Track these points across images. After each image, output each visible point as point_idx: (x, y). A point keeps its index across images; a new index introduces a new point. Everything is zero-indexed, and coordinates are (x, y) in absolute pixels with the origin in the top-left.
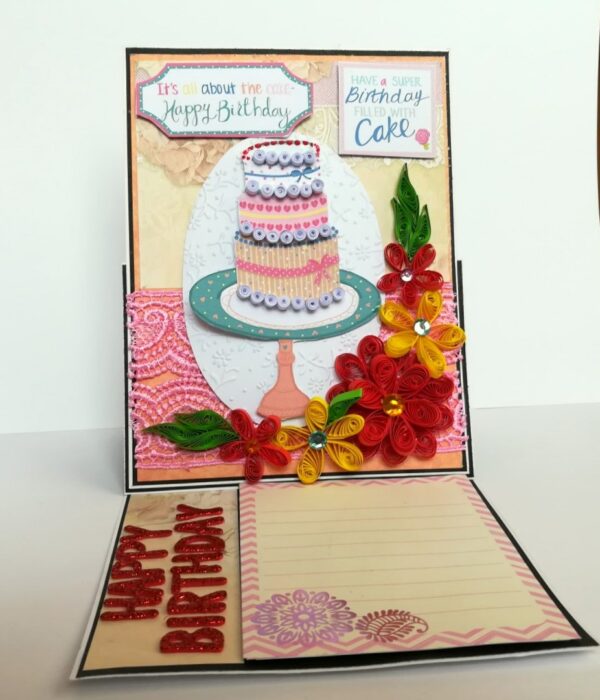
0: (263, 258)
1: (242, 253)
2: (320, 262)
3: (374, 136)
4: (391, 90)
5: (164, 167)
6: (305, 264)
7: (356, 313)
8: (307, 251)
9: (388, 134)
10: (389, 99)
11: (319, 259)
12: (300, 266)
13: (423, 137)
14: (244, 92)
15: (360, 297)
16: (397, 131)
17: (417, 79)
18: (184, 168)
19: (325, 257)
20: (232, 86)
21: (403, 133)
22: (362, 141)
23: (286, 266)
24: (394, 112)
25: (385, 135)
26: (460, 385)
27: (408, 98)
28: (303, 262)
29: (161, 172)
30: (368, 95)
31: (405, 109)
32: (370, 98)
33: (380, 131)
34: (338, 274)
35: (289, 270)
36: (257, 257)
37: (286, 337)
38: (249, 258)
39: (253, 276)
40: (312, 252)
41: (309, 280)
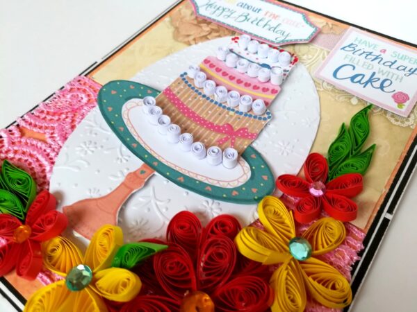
0: (190, 99)
1: (177, 87)
2: (236, 130)
3: (353, 79)
4: (386, 57)
6: (221, 125)
7: (236, 189)
8: (231, 116)
9: (367, 83)
10: (382, 62)
11: (236, 128)
12: (216, 123)
13: (401, 98)
15: (252, 178)
16: (377, 84)
18: (189, 34)
19: (243, 129)
20: (260, 10)
22: (338, 75)
23: (203, 115)
24: (381, 71)
25: (363, 81)
28: (220, 121)
29: (172, 29)
30: (364, 52)
31: (394, 74)
32: (365, 55)
33: (360, 78)
34: (246, 147)
35: (204, 120)
36: (186, 96)
37: (152, 164)
38: (178, 93)
39: (170, 104)
40: (235, 120)
41: (214, 137)
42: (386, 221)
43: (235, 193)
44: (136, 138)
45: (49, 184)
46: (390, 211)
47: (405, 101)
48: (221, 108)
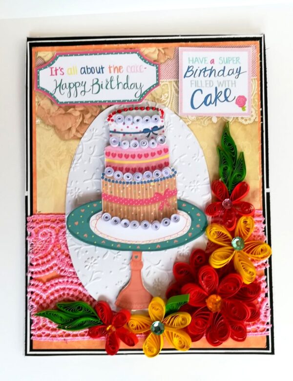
0: (122, 191)
1: (107, 189)
2: (163, 195)
3: (205, 102)
4: (218, 67)
5: (54, 127)
6: (153, 196)
7: (189, 232)
8: (154, 186)
9: (215, 100)
10: (216, 74)
11: (162, 192)
12: (149, 197)
13: (241, 102)
14: (110, 72)
15: (192, 220)
16: (222, 98)
17: (238, 59)
18: (68, 127)
19: (167, 191)
20: (102, 68)
21: (226, 99)
22: (196, 106)
23: (138, 197)
24: (220, 84)
25: (213, 101)
26: (266, 287)
27: (230, 73)
28: (150, 194)
30: (201, 71)
31: (228, 81)
32: (202, 73)
33: (209, 98)
34: (176, 202)
35: (140, 200)
36: (117, 191)
37: (136, 249)
38: (111, 192)
39: (114, 205)
40: (158, 188)
41: (155, 207)
42: (268, 194)
43: (190, 234)
45: (91, 297)
47: (244, 103)
48: (144, 184)
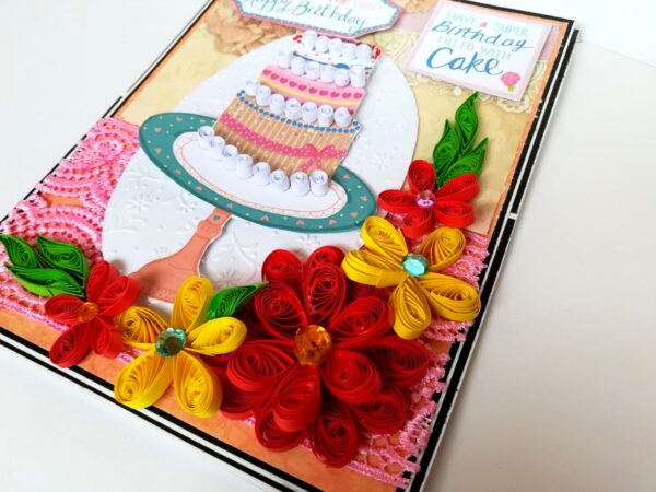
0: (255, 122)
1: (235, 110)
2: (319, 150)
3: (451, 65)
4: (489, 32)
5: (218, 36)
6: (301, 147)
7: (332, 217)
8: (311, 135)
9: (469, 67)
10: (484, 39)
11: (320, 147)
12: (294, 145)
13: (510, 79)
15: (349, 202)
16: (482, 67)
18: (235, 40)
19: (329, 147)
21: (487, 70)
22: (434, 63)
23: (275, 139)
24: (484, 51)
25: (465, 65)
27: (506, 43)
28: (299, 143)
29: (212, 39)
30: (461, 30)
31: (499, 52)
32: (462, 33)
33: (459, 63)
34: (335, 168)
35: (277, 144)
36: (249, 119)
37: (226, 208)
38: (239, 117)
39: (231, 132)
40: (316, 139)
41: (295, 162)
42: (511, 222)
43: (332, 222)
44: (199, 180)
45: (101, 254)
46: (514, 210)
47: (515, 82)
48: (297, 127)
